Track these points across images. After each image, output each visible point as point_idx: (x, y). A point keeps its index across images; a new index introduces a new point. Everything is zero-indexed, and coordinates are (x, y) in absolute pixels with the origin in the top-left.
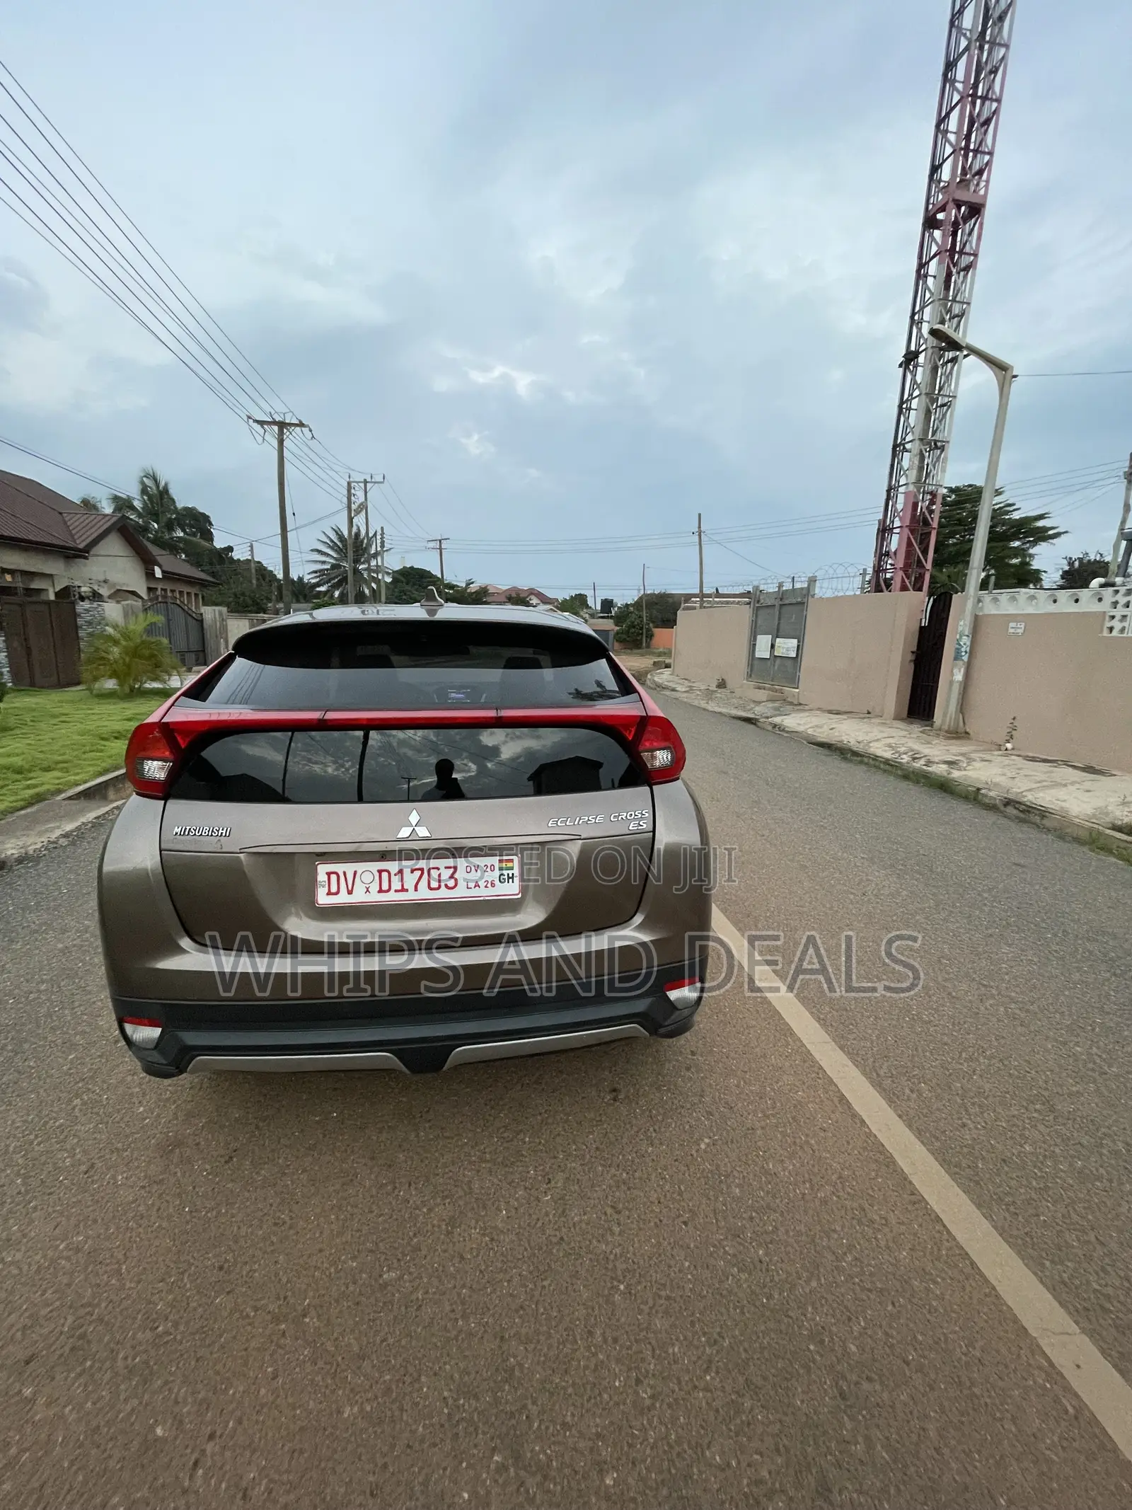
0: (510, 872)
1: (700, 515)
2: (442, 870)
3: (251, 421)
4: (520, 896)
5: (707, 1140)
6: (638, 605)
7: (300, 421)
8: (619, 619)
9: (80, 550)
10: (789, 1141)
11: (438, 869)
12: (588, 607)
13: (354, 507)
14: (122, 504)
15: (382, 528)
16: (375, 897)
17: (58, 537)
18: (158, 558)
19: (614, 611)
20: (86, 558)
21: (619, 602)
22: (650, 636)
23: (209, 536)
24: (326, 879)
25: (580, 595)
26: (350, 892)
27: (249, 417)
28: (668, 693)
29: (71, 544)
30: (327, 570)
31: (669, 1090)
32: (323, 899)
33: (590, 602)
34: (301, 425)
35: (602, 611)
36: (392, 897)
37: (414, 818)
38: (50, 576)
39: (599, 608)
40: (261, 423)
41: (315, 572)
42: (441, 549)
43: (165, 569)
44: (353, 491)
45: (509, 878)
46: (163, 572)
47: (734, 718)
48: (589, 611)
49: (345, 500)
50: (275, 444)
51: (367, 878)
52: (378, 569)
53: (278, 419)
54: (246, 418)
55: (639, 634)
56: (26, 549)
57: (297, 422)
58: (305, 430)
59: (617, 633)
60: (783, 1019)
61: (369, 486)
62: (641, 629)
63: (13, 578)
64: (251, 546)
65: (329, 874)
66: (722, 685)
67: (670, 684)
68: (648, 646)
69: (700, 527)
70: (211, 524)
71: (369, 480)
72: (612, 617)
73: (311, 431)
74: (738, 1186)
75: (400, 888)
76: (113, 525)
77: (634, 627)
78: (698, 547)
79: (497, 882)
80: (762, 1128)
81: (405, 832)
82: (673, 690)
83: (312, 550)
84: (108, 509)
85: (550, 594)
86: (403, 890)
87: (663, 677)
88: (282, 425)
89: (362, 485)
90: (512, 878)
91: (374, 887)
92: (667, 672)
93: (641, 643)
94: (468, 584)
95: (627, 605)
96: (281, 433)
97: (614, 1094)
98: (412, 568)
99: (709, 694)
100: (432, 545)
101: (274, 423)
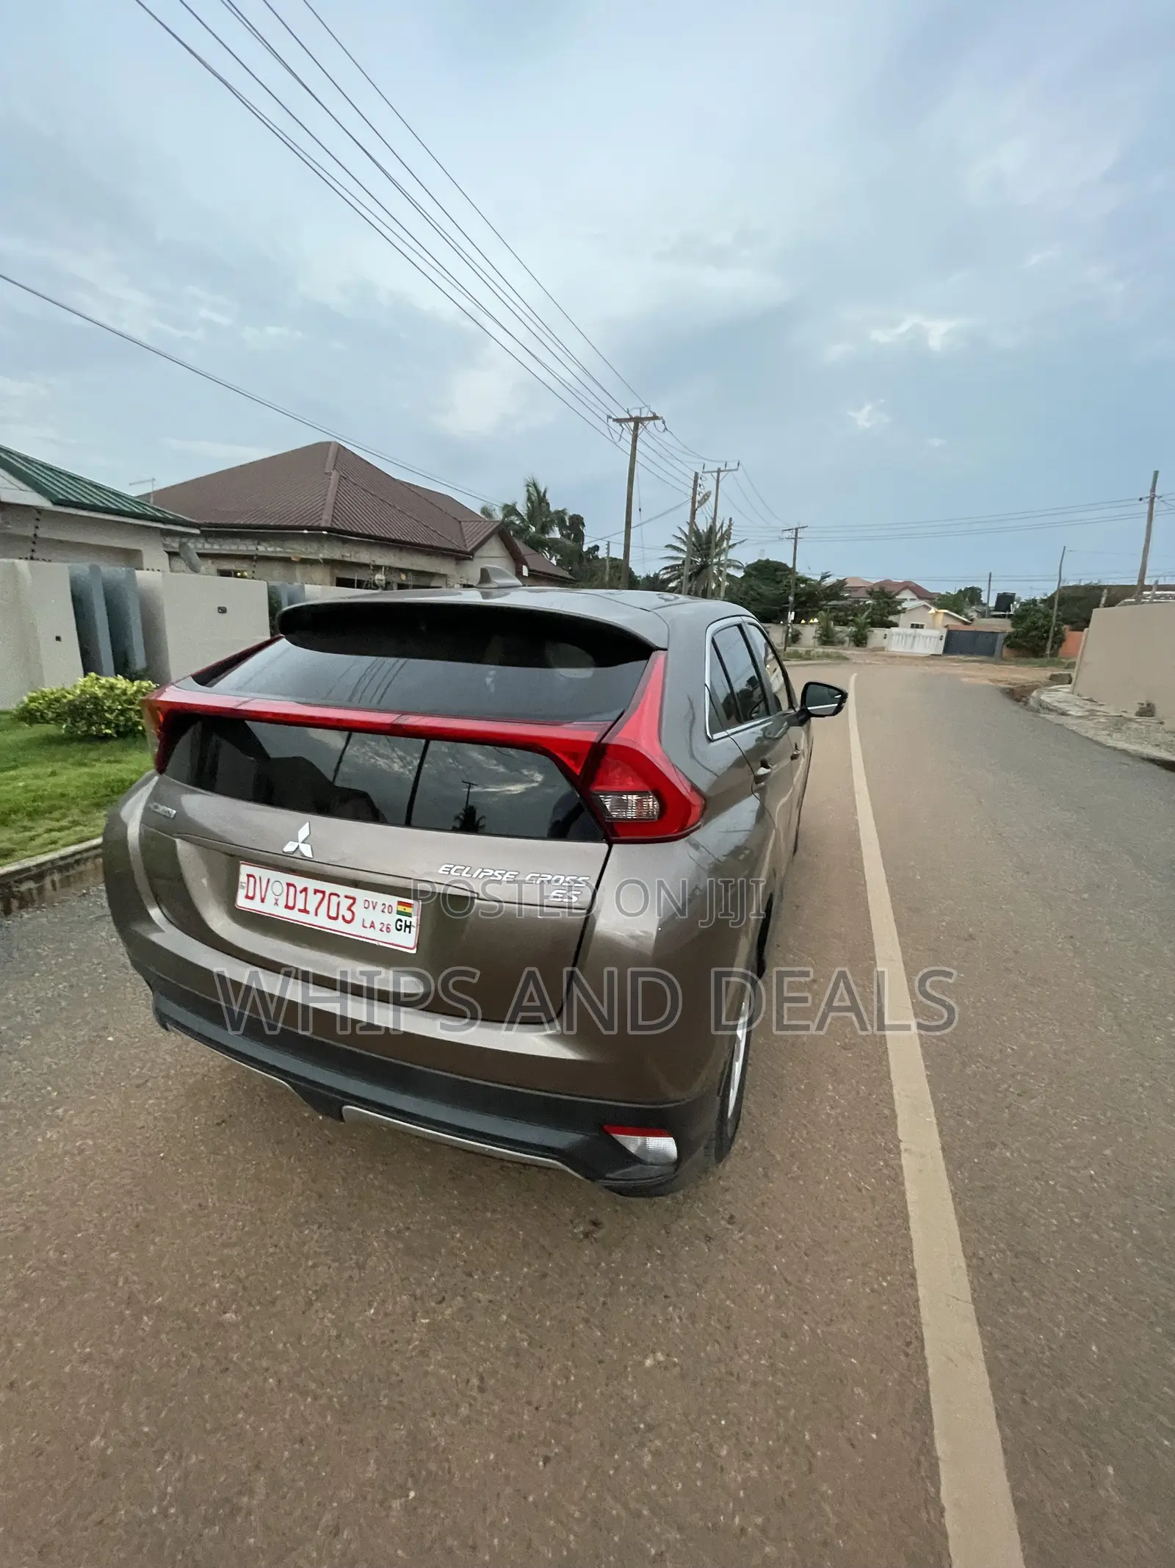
0: (408, 919)
1: (1156, 473)
2: (342, 899)
3: (611, 420)
4: (414, 951)
5: (660, 1357)
6: (1049, 601)
7: (654, 414)
8: (1017, 619)
9: (468, 553)
10: (781, 1429)
11: (338, 896)
12: (980, 603)
13: (698, 498)
14: (510, 510)
15: (731, 519)
16: (280, 912)
17: (455, 544)
18: (526, 557)
19: (1015, 607)
20: (471, 559)
21: (1024, 595)
22: (1059, 640)
23: (579, 537)
24: (246, 881)
25: (973, 589)
26: (263, 900)
27: (609, 417)
28: (1050, 717)
29: (463, 549)
30: (678, 565)
31: (662, 1257)
32: (242, 902)
33: (984, 599)
34: (655, 418)
35: (997, 609)
36: (294, 916)
37: (304, 832)
38: (444, 576)
39: (992, 604)
40: (618, 421)
41: (666, 568)
42: (796, 539)
43: (532, 568)
44: (699, 481)
45: (406, 926)
46: (529, 570)
47: (1143, 759)
48: (980, 609)
49: (691, 491)
50: (630, 438)
51: (277, 888)
52: (731, 564)
53: (635, 414)
54: (605, 418)
55: (1043, 638)
56: (429, 554)
57: (650, 415)
58: (658, 422)
59: (1009, 637)
60: (908, 1228)
61: (722, 475)
62: (1047, 632)
63: (407, 576)
64: (608, 545)
65: (249, 876)
66: (1147, 711)
67: (1061, 705)
68: (1054, 654)
69: (1153, 489)
70: (584, 525)
71: (723, 469)
72: (1010, 616)
73: (664, 423)
74: (656, 1454)
75: (302, 908)
76: (495, 529)
77: (1037, 628)
78: (1145, 521)
79: (393, 927)
80: (754, 1384)
81: (289, 848)
82: (1064, 714)
83: (666, 546)
84: (499, 516)
85: (931, 588)
86: (305, 911)
87: (1056, 696)
88: (638, 421)
89: (715, 474)
90: (409, 927)
91: (282, 902)
92: (1066, 688)
93: (1044, 649)
94: (824, 578)
95: (1034, 601)
96: (636, 428)
97: (592, 1228)
98: (768, 561)
99: (1119, 723)
100: (788, 534)
101: (631, 419)
